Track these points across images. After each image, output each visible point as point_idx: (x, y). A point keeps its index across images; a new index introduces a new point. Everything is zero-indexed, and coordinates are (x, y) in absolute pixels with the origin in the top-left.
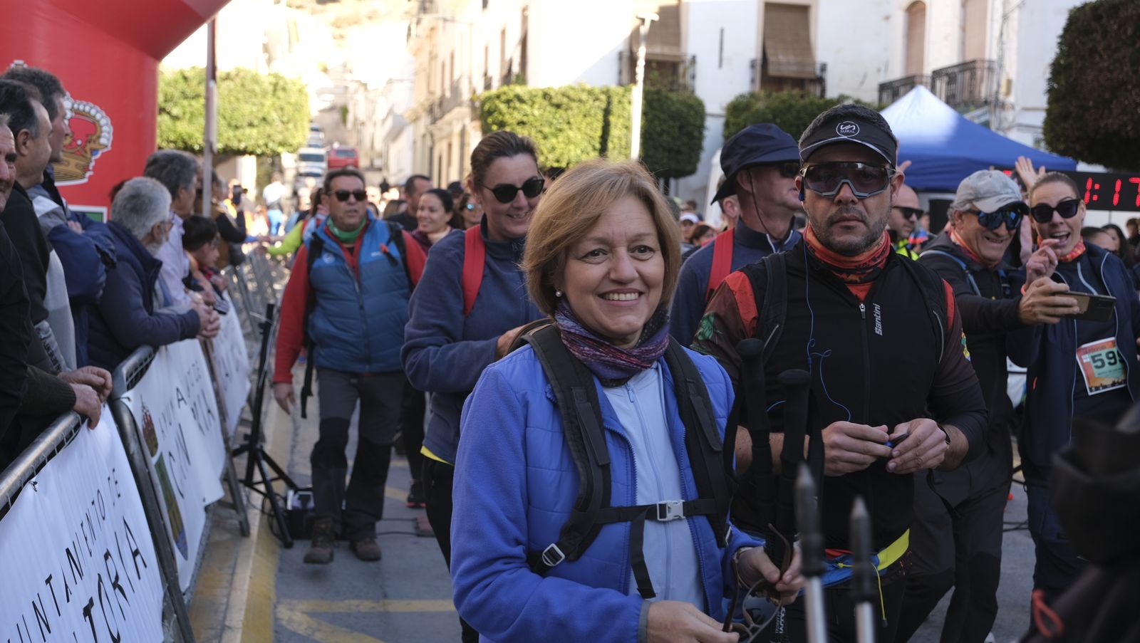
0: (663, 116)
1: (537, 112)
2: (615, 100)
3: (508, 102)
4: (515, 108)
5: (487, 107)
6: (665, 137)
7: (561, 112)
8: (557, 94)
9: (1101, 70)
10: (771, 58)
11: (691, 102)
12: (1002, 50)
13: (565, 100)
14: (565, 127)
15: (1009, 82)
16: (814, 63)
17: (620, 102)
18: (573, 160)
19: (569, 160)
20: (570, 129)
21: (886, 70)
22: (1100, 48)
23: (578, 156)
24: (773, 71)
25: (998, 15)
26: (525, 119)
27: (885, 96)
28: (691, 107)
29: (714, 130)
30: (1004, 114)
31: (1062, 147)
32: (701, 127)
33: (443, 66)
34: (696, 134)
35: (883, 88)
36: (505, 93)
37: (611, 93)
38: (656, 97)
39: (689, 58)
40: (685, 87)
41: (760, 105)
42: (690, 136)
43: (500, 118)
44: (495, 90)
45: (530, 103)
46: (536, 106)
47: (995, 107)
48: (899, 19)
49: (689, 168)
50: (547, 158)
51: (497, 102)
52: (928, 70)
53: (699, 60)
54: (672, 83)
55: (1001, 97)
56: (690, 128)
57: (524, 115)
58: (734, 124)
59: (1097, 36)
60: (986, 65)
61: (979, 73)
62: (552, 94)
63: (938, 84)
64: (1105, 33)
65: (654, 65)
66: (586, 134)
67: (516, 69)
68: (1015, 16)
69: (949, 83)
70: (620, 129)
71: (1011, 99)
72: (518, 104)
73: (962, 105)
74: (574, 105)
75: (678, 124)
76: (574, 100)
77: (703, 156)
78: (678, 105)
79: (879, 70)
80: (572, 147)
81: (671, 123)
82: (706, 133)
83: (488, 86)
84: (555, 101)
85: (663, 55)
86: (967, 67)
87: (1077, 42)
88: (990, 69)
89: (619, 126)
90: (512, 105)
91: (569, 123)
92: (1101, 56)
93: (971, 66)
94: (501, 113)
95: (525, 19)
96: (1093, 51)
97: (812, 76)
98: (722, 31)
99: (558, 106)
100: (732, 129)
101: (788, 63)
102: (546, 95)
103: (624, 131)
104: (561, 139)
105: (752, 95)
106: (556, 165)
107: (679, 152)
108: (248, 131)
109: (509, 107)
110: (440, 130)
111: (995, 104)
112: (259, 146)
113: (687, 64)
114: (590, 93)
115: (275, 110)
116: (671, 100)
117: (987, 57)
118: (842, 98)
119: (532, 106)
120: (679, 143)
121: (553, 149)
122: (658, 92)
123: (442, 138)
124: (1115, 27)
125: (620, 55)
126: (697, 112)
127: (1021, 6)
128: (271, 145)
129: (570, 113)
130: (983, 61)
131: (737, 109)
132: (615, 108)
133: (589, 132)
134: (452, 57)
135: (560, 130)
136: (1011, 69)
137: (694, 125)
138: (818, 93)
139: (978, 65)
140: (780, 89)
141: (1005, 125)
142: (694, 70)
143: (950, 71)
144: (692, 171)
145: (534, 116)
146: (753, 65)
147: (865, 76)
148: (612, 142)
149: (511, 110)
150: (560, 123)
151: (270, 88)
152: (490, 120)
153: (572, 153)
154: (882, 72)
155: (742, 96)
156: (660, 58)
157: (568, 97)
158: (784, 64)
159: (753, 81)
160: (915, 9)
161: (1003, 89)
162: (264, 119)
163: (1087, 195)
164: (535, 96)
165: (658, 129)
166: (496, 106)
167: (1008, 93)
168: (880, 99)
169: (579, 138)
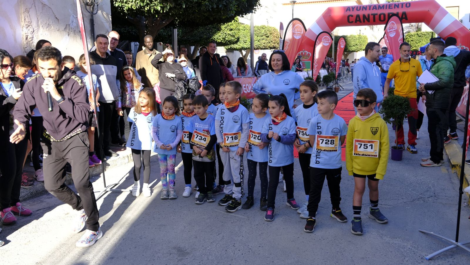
4: (411, 38)
13: (421, 35)
46: (415, 37)
51: (407, 36)
74: (423, 36)
84: (419, 35)
99: (420, 36)
108: (353, 47)
112: (356, 50)
114: (427, 33)
115: (359, 43)
128: (358, 49)
151: (358, 38)
157: (422, 34)
162: (356, 44)
169: (425, 43)
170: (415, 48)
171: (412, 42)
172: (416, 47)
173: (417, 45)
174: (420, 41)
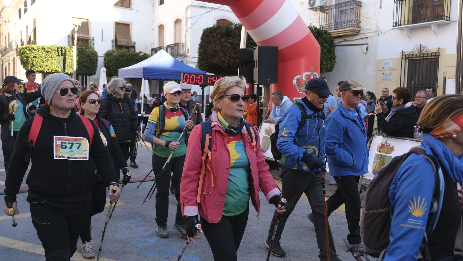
0: (84, 56)
1: (40, 53)
2: (67, 51)
3: (30, 50)
5: (22, 52)
6: (85, 63)
7: (48, 53)
8: (47, 48)
9: (212, 47)
10: (118, 40)
11: (93, 52)
12: (186, 40)
13: (50, 50)
14: (51, 59)
15: (188, 49)
16: (132, 42)
17: (69, 51)
18: (54, 69)
19: (52, 69)
20: (52, 59)
21: (153, 45)
22: (212, 41)
23: (55, 68)
24: (119, 43)
25: (185, 30)
26: (36, 56)
27: (153, 52)
28: (93, 53)
29: (101, 61)
30: (187, 59)
31: (202, 68)
32: (97, 60)
33: (5, 37)
34: (95, 62)
35: (152, 50)
36: (28, 47)
37: (66, 48)
38: (81, 50)
39: (92, 38)
40: (91, 47)
41: (115, 54)
42: (93, 62)
43: (27, 55)
44: (24, 46)
45: (37, 50)
46: (40, 52)
47: (185, 56)
48: (157, 30)
49: (93, 73)
50: (44, 69)
52: (165, 45)
53: (94, 38)
54: (87, 46)
55: (186, 54)
56: (93, 60)
57: (35, 54)
58: (107, 59)
59: (211, 37)
60: (182, 44)
61: (180, 46)
62: (46, 48)
63: (168, 49)
64: (213, 36)
65: (80, 40)
66: (58, 61)
67: (32, 39)
68: (189, 31)
69: (171, 49)
70: (70, 60)
71: (189, 54)
72: (33, 51)
73: (175, 56)
74: (53, 52)
75: (89, 59)
76: (53, 50)
77: (98, 69)
78: (88, 53)
79: (151, 45)
80: (53, 65)
81: (87, 58)
82: (98, 62)
83: (22, 45)
84: (46, 50)
85: (83, 37)
86: (176, 45)
87: (206, 38)
88: (183, 46)
89: (69, 59)
90: (31, 51)
91: (52, 57)
92: (212, 43)
93: (178, 44)
94: (27, 53)
95: (35, 23)
96: (210, 41)
97: (131, 46)
98: (102, 30)
99: (48, 52)
100: (107, 61)
101: (124, 41)
102: (43, 48)
103: (71, 60)
104: (49, 63)
105: (113, 51)
106: (48, 71)
107: (89, 68)
109: (30, 52)
110: (5, 58)
111: (184, 56)
113: (91, 40)
116: (86, 51)
117: (182, 42)
118: (140, 52)
119: (38, 52)
120: (89, 65)
121: (46, 66)
122: (82, 49)
123: (6, 62)
124: (216, 35)
125: (69, 36)
126: (95, 55)
127: (191, 28)
129: (52, 54)
130: (181, 43)
131: (108, 55)
132: (67, 53)
133: (58, 60)
134: (9, 34)
135: (49, 60)
136: (189, 46)
137: (94, 59)
138: (133, 51)
139: (179, 44)
140: (122, 49)
141: (188, 62)
142: (94, 42)
143: (171, 46)
144: (94, 74)
145: (39, 55)
146: (112, 42)
147: (147, 47)
148: (67, 64)
149: (31, 53)
150: (48, 57)
152: (23, 56)
153: (53, 67)
154: (152, 45)
155: (110, 51)
156: (82, 38)
158: (122, 41)
159: (113, 46)
160: (161, 27)
161: (187, 52)
163: (209, 81)
164: (39, 48)
165: (82, 60)
166: (25, 51)
167: (188, 53)
168: (152, 53)
169: (55, 62)
170: (40, 69)
171: (34, 59)
172: (43, 67)
173: (44, 65)
174: (48, 58)
